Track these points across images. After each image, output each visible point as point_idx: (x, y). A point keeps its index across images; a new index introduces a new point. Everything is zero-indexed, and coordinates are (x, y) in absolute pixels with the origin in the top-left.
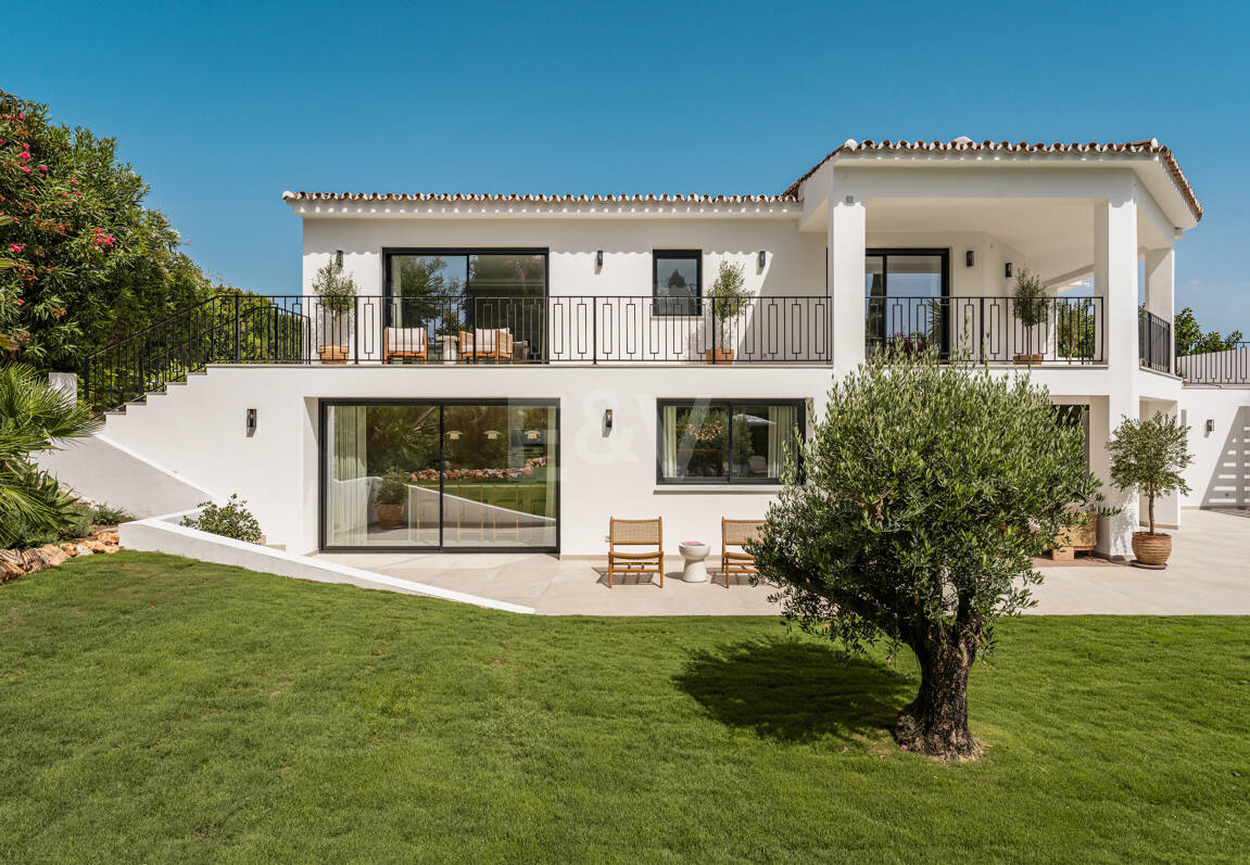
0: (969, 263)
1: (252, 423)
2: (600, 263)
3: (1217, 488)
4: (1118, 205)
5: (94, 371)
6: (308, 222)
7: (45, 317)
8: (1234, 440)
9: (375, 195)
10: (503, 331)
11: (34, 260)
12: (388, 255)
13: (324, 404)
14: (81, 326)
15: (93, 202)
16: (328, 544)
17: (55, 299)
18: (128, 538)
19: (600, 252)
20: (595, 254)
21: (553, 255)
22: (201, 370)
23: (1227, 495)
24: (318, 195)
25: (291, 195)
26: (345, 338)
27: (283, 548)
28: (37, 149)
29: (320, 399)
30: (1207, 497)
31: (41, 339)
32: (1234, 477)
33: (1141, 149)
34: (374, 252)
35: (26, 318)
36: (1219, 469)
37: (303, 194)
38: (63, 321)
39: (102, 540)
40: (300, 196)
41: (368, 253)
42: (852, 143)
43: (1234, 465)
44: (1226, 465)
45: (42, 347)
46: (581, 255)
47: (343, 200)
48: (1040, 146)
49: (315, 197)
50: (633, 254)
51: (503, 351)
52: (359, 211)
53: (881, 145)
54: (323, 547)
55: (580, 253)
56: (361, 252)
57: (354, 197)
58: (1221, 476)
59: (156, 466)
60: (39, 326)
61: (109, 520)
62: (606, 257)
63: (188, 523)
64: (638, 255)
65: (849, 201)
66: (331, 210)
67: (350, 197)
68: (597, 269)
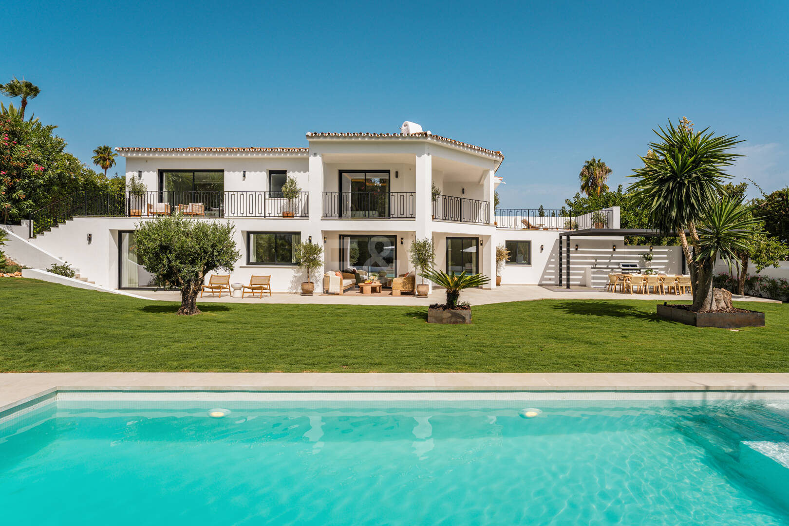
0: (397, 176)
1: (90, 239)
2: (244, 176)
3: (545, 277)
4: (420, 156)
5: (42, 219)
6: (128, 159)
7: (17, 198)
8: (554, 255)
9: (151, 149)
10: (200, 204)
11: (12, 177)
12: (161, 173)
13: (120, 233)
14: (34, 202)
15: (37, 154)
16: (122, 287)
17: (21, 191)
18: (25, 274)
19: (244, 172)
20: (242, 173)
21: (226, 173)
22: (71, 218)
23: (550, 279)
24: (129, 149)
25: (118, 149)
26: (143, 207)
27: (94, 283)
28: (13, 134)
29: (119, 230)
30: (541, 281)
31: (16, 207)
32: (554, 271)
33: (420, 135)
34: (154, 172)
35: (10, 199)
36: (547, 268)
37: (123, 148)
38: (25, 199)
39: (16, 274)
40: (121, 149)
41: (151, 172)
42: (309, 134)
43: (554, 266)
44: (550, 266)
45: (17, 210)
46: (237, 173)
47: (139, 151)
48: (381, 134)
49: (127, 150)
50: (258, 173)
51: (200, 212)
52: (146, 155)
53: (320, 134)
54: (120, 288)
55: (237, 172)
56: (149, 172)
57: (142, 150)
58: (547, 271)
59: (47, 253)
60: (16, 202)
61: (19, 269)
62: (247, 173)
63: (48, 271)
64: (260, 173)
65: (315, 155)
66: (134, 155)
67: (141, 150)
68: (244, 180)
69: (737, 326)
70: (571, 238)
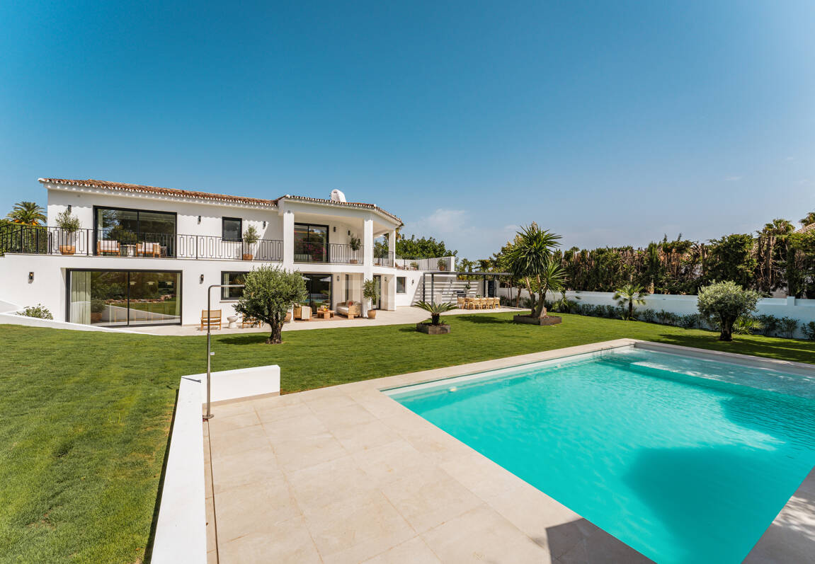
0: (335, 231)
1: (31, 278)
2: (200, 220)
3: (415, 300)
4: (367, 221)
6: (53, 192)
8: (419, 286)
10: (156, 244)
12: (96, 209)
13: (67, 270)
20: (198, 217)
21: (179, 216)
25: (43, 180)
32: (419, 297)
34: (88, 207)
36: (416, 295)
37: (49, 180)
41: (85, 207)
46: (191, 217)
49: (56, 182)
51: (157, 252)
56: (81, 207)
58: (416, 297)
62: (202, 218)
63: (20, 314)
65: (289, 212)
66: (67, 188)
68: (199, 223)
69: (554, 324)
70: (435, 275)
